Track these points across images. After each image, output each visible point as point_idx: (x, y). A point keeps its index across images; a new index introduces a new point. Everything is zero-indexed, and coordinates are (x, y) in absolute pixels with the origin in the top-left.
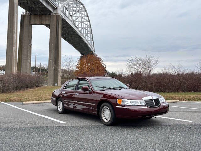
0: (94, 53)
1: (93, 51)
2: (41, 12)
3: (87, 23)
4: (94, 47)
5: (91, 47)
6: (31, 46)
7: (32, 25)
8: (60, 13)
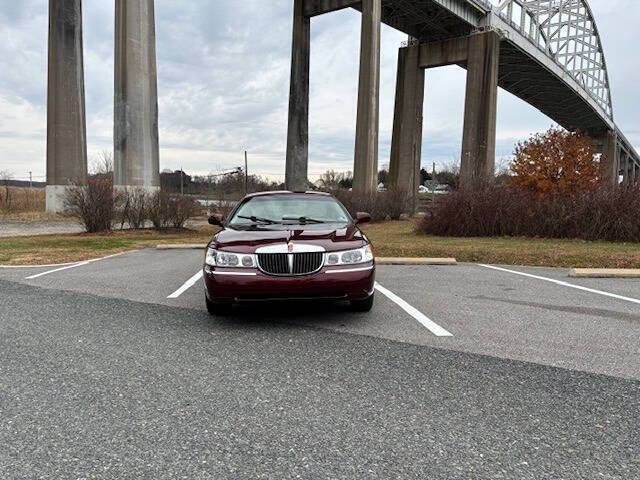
0: (612, 126)
1: (608, 121)
2: (447, 32)
3: (592, 55)
4: (610, 106)
5: (600, 106)
6: (421, 123)
7: (423, 69)
8: (495, 23)
